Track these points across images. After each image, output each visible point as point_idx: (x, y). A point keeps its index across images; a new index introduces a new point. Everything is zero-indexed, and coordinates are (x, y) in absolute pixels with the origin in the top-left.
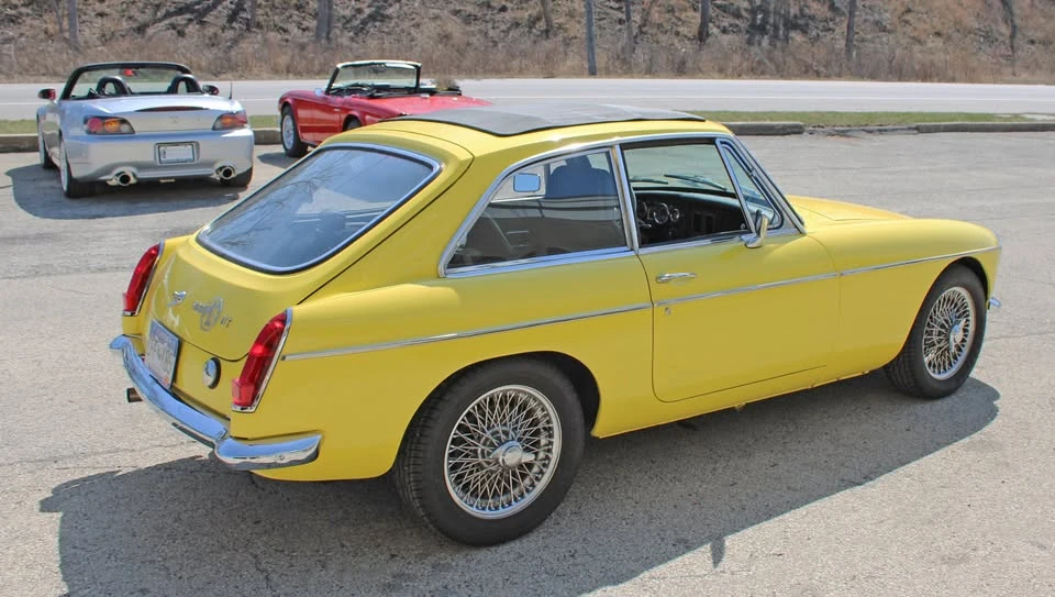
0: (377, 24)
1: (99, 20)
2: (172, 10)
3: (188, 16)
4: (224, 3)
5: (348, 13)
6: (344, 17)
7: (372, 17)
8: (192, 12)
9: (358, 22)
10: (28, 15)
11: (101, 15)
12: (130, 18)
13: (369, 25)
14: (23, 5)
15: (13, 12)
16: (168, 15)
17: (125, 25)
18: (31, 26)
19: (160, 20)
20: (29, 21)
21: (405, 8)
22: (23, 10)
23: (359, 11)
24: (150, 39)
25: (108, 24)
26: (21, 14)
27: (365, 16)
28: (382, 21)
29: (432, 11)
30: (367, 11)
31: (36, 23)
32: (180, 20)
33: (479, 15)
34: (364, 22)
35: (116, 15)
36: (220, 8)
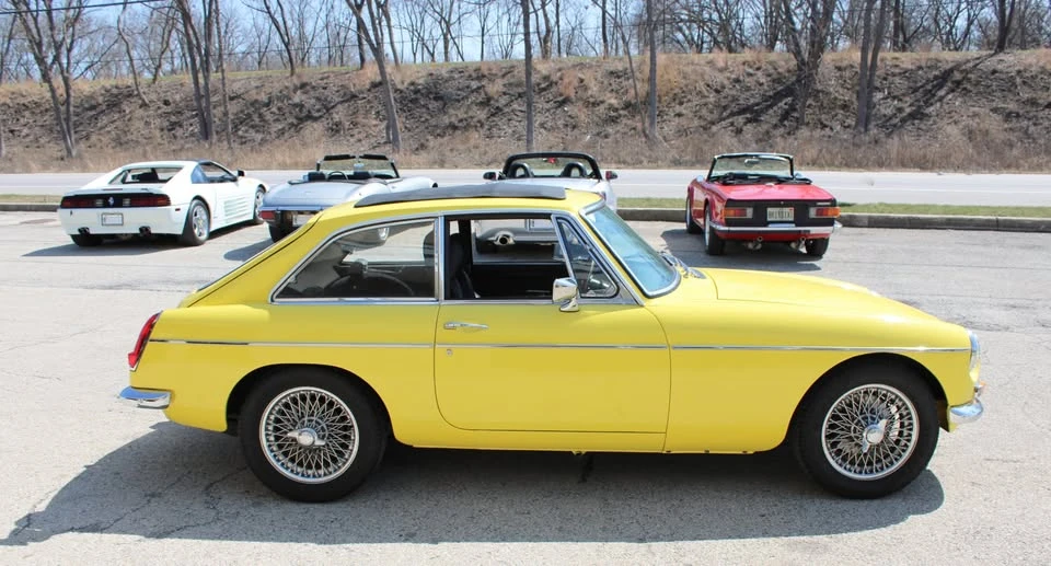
0: (916, 122)
1: (677, 119)
2: (735, 110)
3: (748, 116)
4: (780, 104)
5: (889, 112)
6: (885, 116)
7: (912, 116)
8: (752, 112)
9: (898, 120)
10: (625, 116)
11: (679, 115)
12: (700, 117)
13: (908, 123)
14: (622, 109)
15: (615, 114)
16: (732, 114)
17: (696, 122)
18: (626, 124)
19: (724, 119)
20: (624, 121)
21: (946, 107)
22: (622, 112)
23: (900, 110)
24: (714, 135)
25: (683, 121)
26: (620, 115)
27: (905, 114)
28: (921, 119)
29: (972, 109)
30: (908, 110)
31: (629, 122)
32: (740, 120)
33: (1021, 112)
34: (903, 121)
35: (691, 115)
36: (775, 108)
